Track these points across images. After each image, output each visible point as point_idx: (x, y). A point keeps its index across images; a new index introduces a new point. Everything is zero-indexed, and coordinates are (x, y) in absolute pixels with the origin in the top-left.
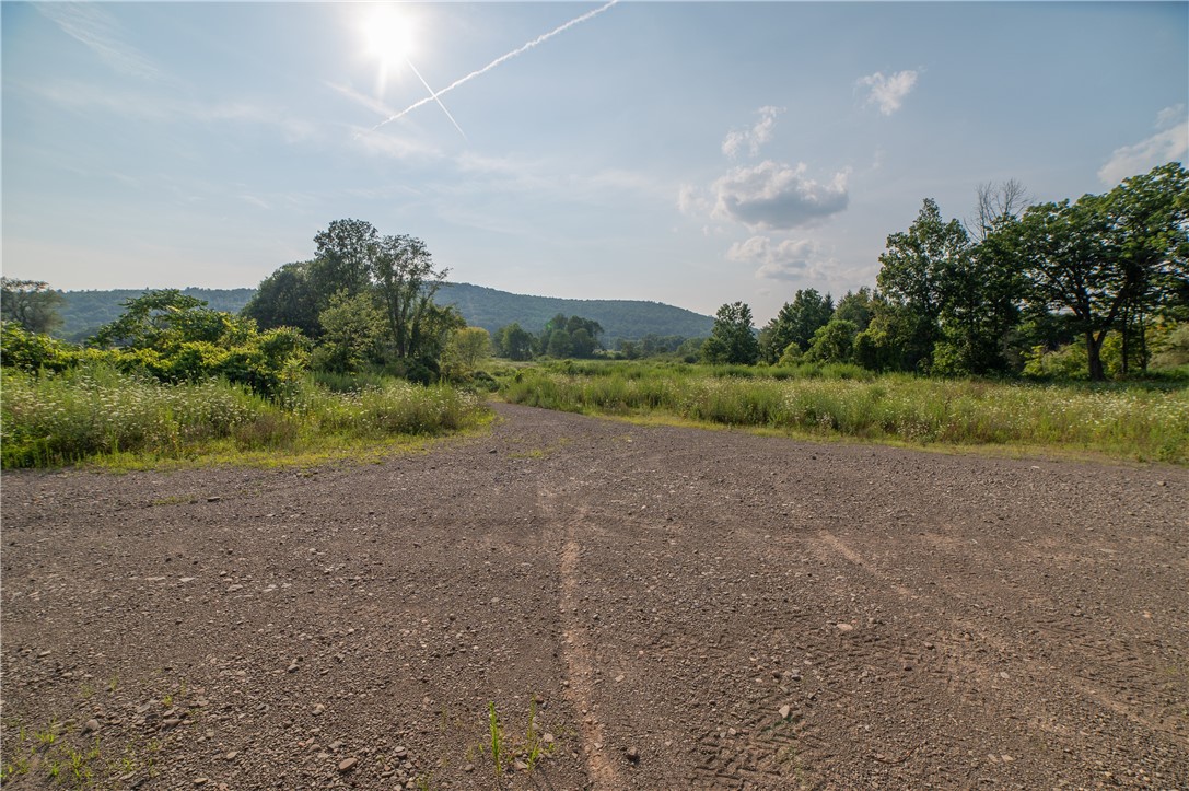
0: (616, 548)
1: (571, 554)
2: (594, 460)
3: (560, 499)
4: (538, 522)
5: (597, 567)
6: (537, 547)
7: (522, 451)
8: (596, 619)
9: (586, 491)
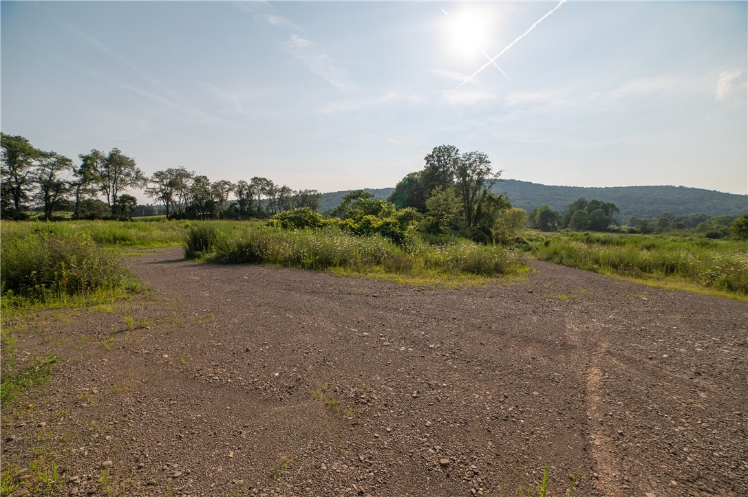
0: (637, 383)
1: (594, 377)
2: (612, 309)
3: (584, 334)
4: (566, 347)
5: (621, 394)
6: (567, 364)
7: (552, 295)
9: (606, 332)
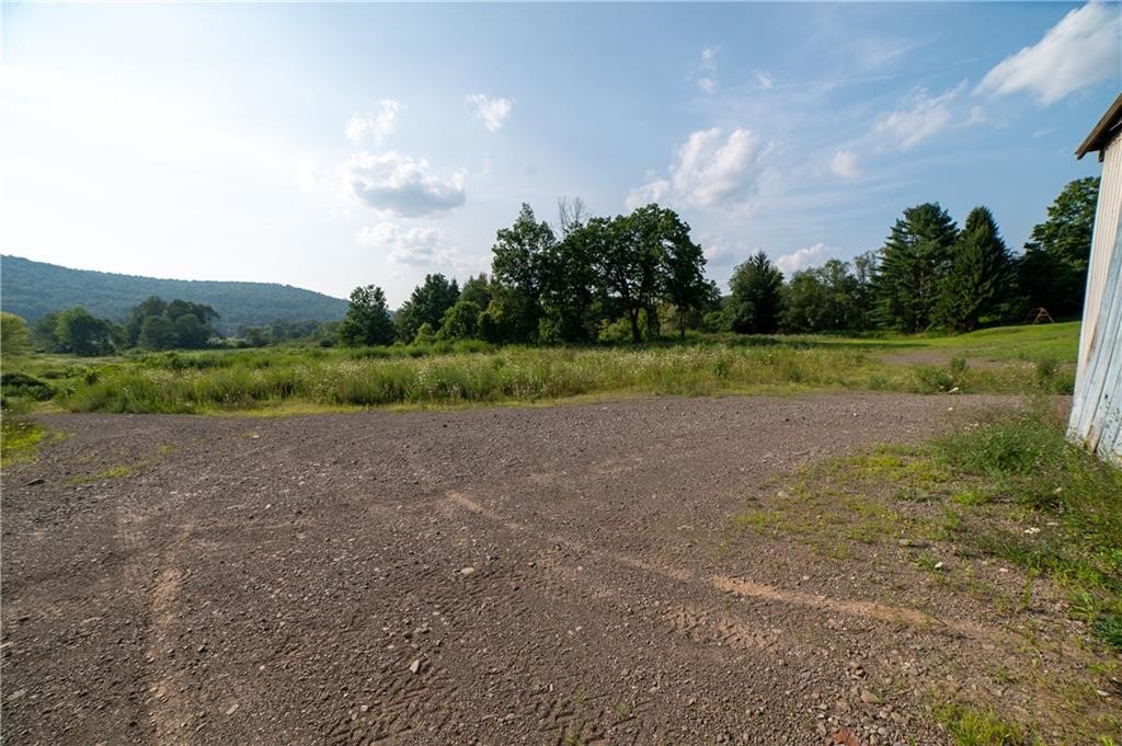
0: (234, 560)
1: (169, 584)
2: (207, 464)
3: (154, 522)
4: (115, 559)
5: (205, 590)
6: (113, 590)
7: (94, 473)
8: (203, 650)
9: (192, 504)
